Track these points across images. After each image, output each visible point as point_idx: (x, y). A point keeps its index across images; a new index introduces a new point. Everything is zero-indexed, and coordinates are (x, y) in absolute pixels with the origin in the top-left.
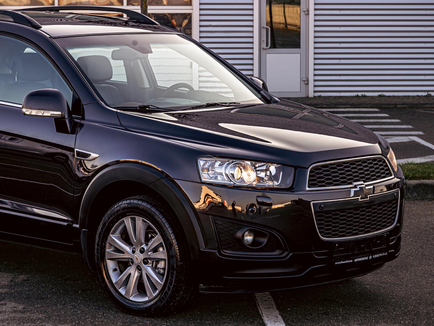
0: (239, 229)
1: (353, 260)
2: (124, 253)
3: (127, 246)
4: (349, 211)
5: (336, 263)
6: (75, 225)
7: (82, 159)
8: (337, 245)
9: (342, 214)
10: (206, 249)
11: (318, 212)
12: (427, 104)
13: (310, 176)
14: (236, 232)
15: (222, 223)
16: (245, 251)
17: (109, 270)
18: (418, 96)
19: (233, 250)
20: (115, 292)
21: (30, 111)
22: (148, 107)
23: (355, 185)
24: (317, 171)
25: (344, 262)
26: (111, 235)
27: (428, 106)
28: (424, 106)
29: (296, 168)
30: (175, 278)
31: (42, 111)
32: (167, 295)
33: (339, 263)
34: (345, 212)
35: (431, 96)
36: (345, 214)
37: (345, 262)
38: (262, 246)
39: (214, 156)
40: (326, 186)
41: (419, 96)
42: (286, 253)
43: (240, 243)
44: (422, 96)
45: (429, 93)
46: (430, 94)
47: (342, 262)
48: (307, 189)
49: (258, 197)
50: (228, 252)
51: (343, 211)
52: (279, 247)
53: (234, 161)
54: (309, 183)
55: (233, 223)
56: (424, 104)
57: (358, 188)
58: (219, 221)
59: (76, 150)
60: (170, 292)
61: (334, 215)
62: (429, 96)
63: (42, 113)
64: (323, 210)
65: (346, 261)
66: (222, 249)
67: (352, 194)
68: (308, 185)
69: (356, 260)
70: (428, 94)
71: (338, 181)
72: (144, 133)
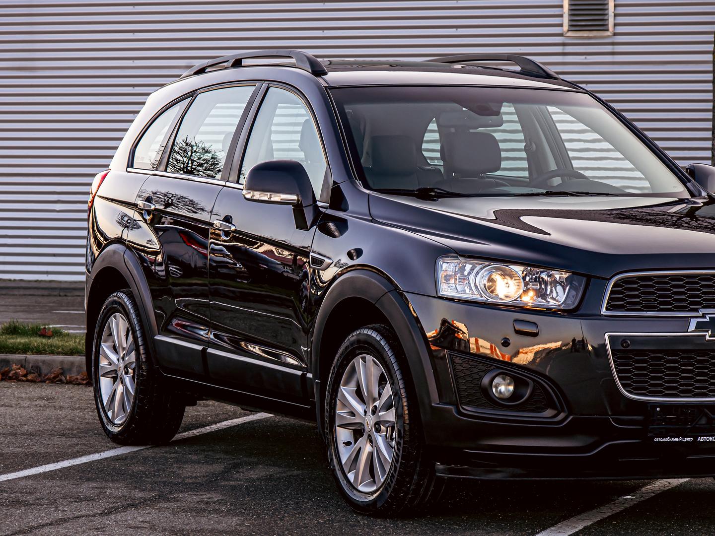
0: (487, 372)
1: (695, 438)
2: (354, 416)
3: (360, 405)
4: (685, 355)
5: (656, 440)
6: (308, 375)
7: (317, 269)
8: (658, 409)
9: (670, 358)
10: (440, 404)
11: (620, 351)
13: (612, 292)
14: (481, 378)
15: (461, 362)
16: (494, 409)
17: (338, 443)
19: (477, 406)
20: (343, 478)
21: (251, 192)
22: (432, 190)
23: (703, 314)
24: (626, 286)
25: (674, 440)
26: (341, 387)
29: (589, 278)
30: (402, 452)
31: (269, 194)
32: (394, 479)
33: (664, 440)
34: (677, 355)
36: (677, 358)
37: (677, 439)
38: (522, 400)
39: (460, 256)
40: (643, 311)
42: (562, 415)
43: (486, 395)
47: (668, 439)
48: (602, 313)
49: (516, 321)
50: (468, 409)
51: (674, 353)
52: (551, 405)
53: (492, 263)
54: (608, 303)
55: (479, 362)
57: (708, 318)
58: (457, 358)
59: (311, 254)
60: (397, 474)
61: (652, 358)
63: (269, 196)
64: (629, 348)
65: (679, 438)
66: (462, 404)
67: (692, 327)
68: (607, 306)
69: (701, 439)
71: (670, 304)
72: (393, 224)
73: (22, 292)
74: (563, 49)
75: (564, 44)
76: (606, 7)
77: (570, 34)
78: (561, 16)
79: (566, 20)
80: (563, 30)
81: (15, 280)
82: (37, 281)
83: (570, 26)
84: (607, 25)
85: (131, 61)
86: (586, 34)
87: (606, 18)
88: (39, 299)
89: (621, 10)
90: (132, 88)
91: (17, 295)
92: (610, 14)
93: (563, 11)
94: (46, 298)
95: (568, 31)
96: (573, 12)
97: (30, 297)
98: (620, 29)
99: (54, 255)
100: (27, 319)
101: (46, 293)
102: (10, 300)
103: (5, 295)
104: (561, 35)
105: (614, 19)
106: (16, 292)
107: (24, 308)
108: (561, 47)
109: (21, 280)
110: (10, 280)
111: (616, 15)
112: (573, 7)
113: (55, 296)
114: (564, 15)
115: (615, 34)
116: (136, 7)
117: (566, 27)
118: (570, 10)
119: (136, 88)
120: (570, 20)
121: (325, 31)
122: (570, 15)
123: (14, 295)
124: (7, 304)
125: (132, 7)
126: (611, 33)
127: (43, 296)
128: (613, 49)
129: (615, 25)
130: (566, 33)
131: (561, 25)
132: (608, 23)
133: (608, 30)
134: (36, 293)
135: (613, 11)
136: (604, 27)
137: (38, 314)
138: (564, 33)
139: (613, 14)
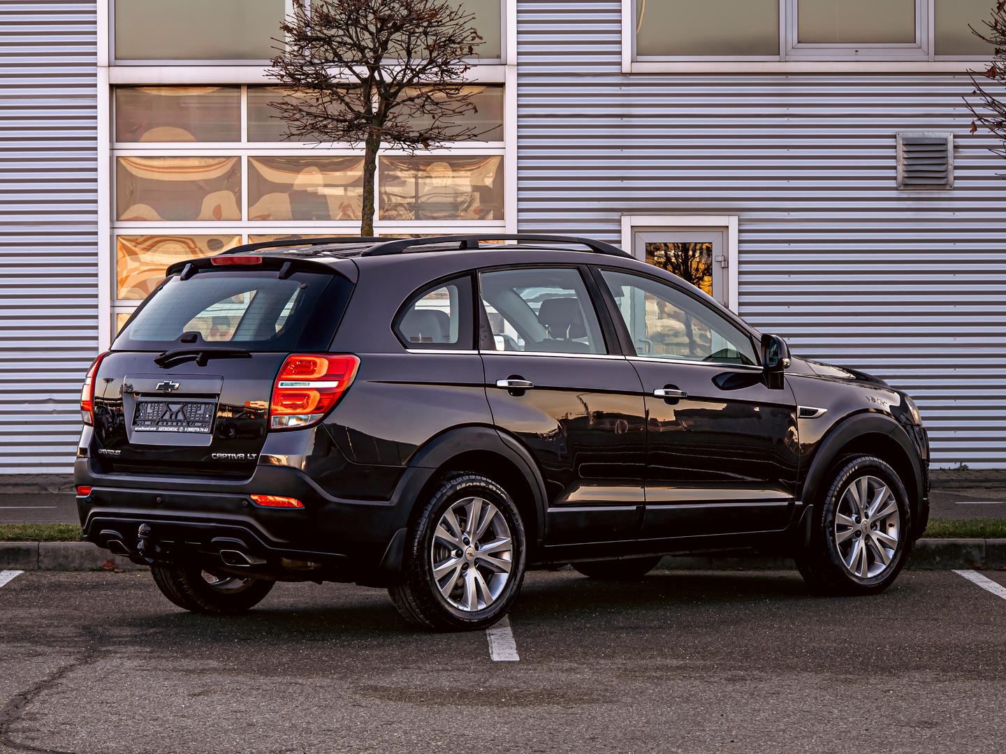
6: (797, 503)
12: (953, 480)
18: (941, 469)
27: (953, 484)
28: (946, 485)
35: (967, 470)
41: (944, 470)
44: (949, 469)
45: (963, 464)
46: (965, 466)
56: (947, 481)
59: (799, 407)
62: (963, 470)
70: (961, 466)
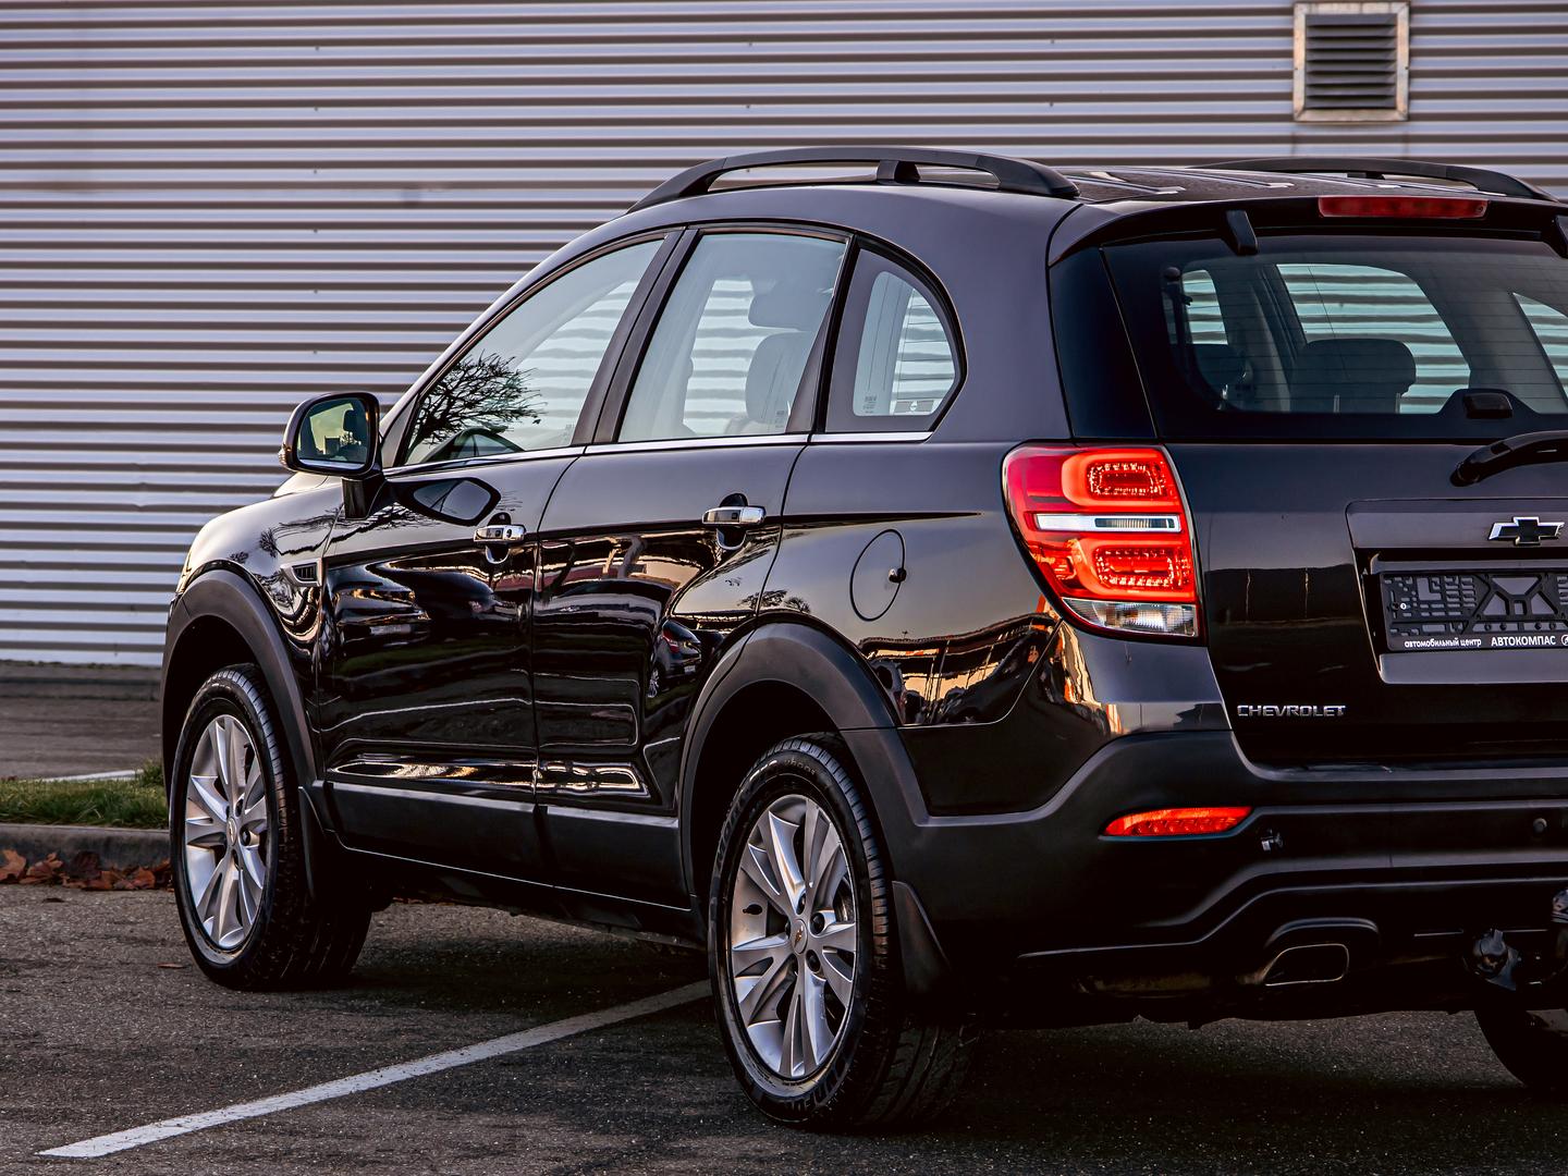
73: (66, 691)
74: (1293, 151)
75: (1294, 140)
76: (1390, 57)
77: (1308, 116)
78: (1289, 75)
79: (1299, 86)
80: (1293, 106)
81: (42, 664)
82: (92, 666)
83: (1310, 98)
84: (1393, 97)
85: (310, 171)
86: (1344, 116)
87: (1390, 80)
88: (109, 706)
89: (1424, 63)
90: (310, 232)
91: (53, 697)
92: (1399, 72)
93: (1292, 64)
94: (123, 704)
95: (1305, 109)
96: (1316, 67)
97: (85, 702)
98: (1422, 106)
99: (132, 608)
100: (108, 751)
101: (121, 693)
102: (43, 709)
103: (27, 697)
104: (1288, 118)
105: (1409, 84)
106: (53, 692)
107: (86, 726)
108: (1287, 147)
109: (57, 664)
110: (31, 664)
111: (1412, 75)
112: (1317, 57)
113: (142, 699)
114: (1296, 74)
115: (1411, 117)
116: (322, 48)
117: (1299, 101)
118: (1309, 62)
119: (320, 232)
120: (1309, 86)
121: (753, 106)
122: (1309, 74)
123: (47, 697)
124: (41, 717)
125: (313, 49)
126: (1400, 114)
127: (114, 699)
128: (1406, 150)
129: (1412, 96)
130: (1299, 115)
131: (1289, 96)
132: (1395, 91)
133: (1394, 108)
134: (97, 694)
135: (1406, 64)
136: (1385, 101)
137: (127, 742)
138: (1296, 115)
139: (1406, 72)
